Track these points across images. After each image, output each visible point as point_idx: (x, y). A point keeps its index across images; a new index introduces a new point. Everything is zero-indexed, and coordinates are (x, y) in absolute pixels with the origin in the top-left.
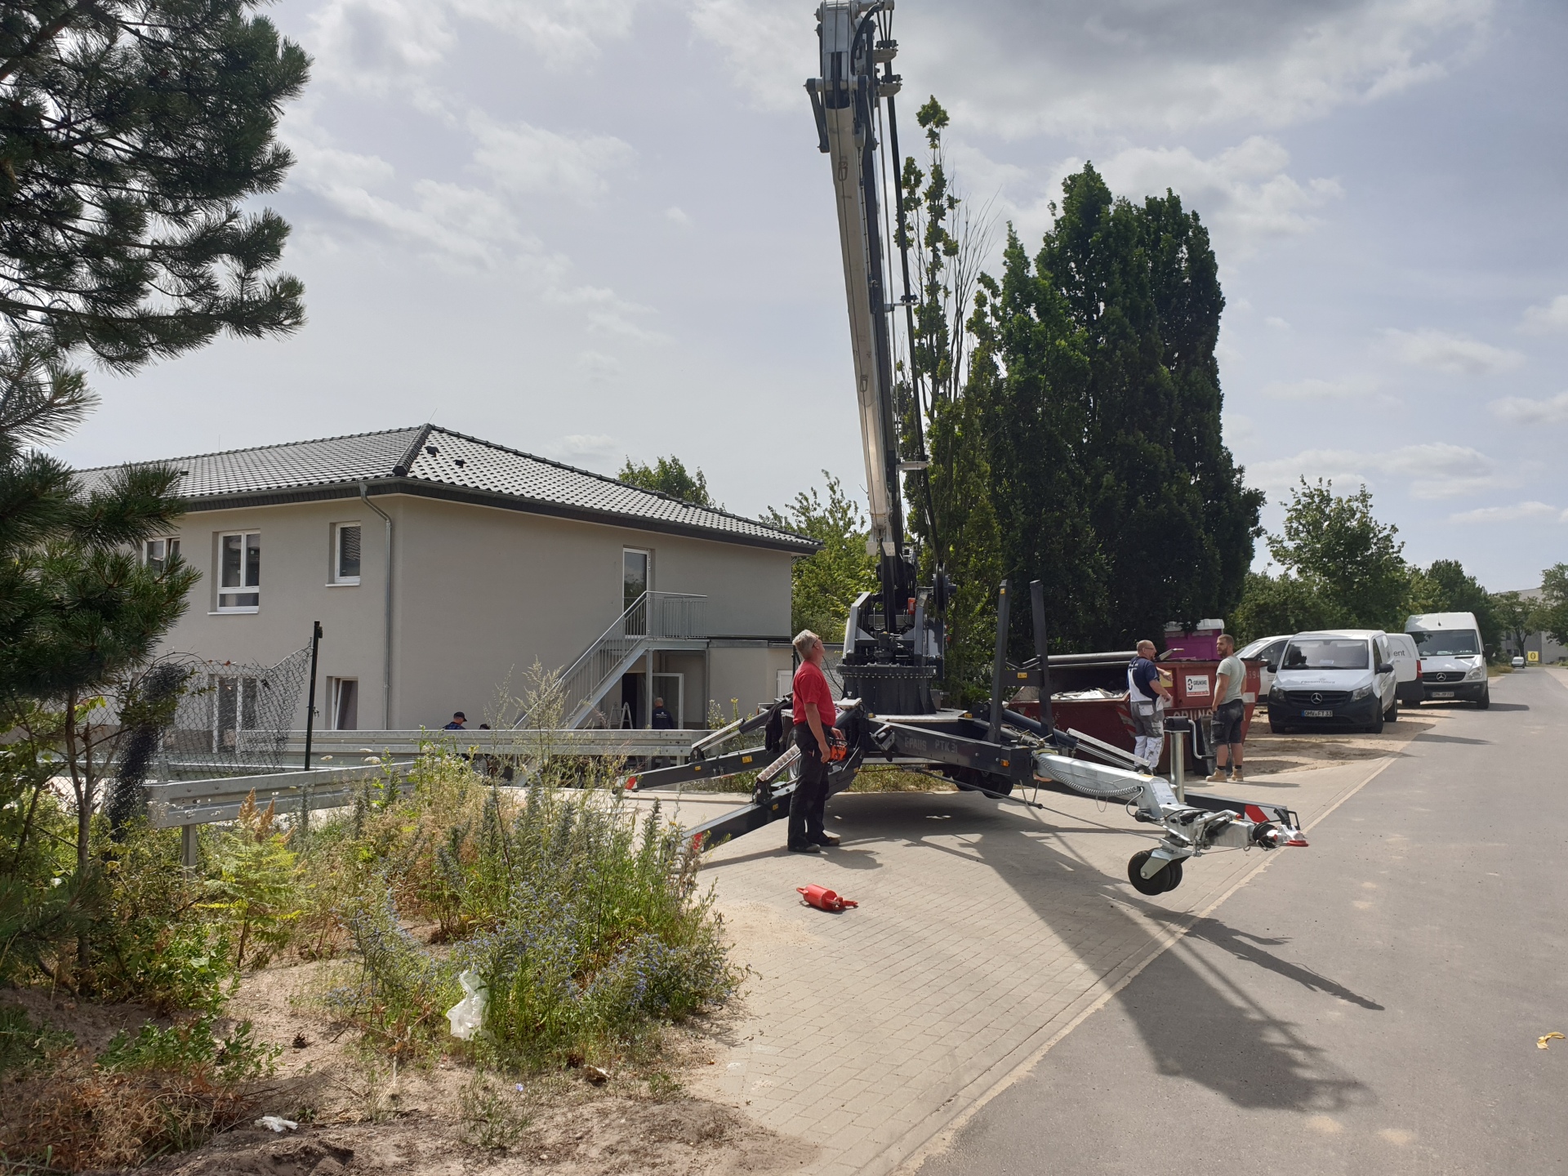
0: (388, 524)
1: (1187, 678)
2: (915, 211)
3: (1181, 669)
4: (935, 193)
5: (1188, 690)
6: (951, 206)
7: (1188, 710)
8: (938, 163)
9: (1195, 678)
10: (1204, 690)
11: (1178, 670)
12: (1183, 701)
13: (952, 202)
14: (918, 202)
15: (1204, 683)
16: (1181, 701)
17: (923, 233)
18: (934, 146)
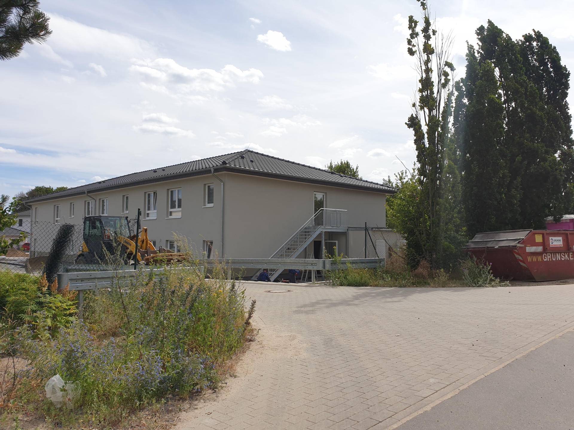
0: (222, 183)
1: (550, 238)
2: (416, 38)
3: (547, 234)
4: (426, 30)
5: (551, 244)
6: (434, 34)
7: (551, 253)
8: (427, 16)
9: (554, 238)
10: (560, 244)
11: (545, 234)
12: (548, 248)
13: (434, 32)
14: (417, 34)
15: (560, 240)
16: (547, 249)
17: (422, 47)
18: (424, 9)
